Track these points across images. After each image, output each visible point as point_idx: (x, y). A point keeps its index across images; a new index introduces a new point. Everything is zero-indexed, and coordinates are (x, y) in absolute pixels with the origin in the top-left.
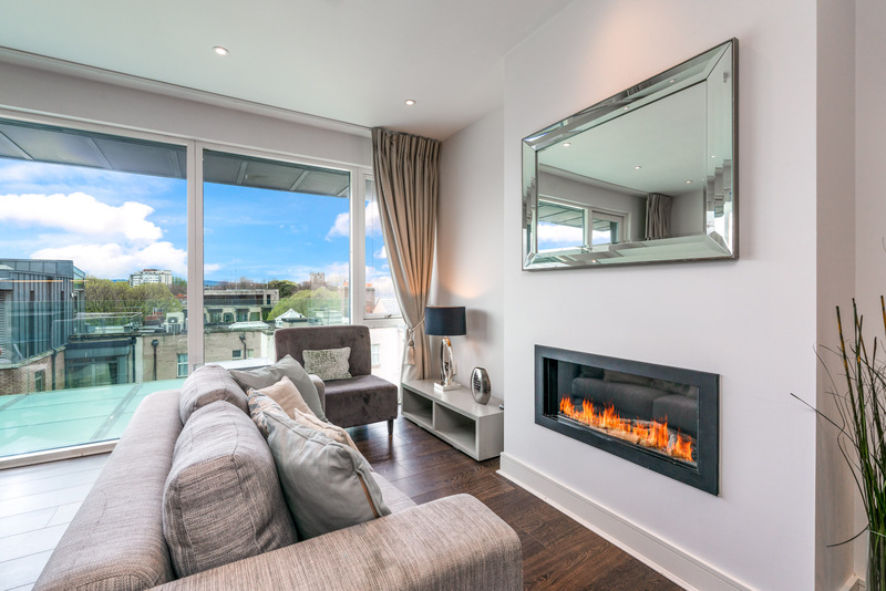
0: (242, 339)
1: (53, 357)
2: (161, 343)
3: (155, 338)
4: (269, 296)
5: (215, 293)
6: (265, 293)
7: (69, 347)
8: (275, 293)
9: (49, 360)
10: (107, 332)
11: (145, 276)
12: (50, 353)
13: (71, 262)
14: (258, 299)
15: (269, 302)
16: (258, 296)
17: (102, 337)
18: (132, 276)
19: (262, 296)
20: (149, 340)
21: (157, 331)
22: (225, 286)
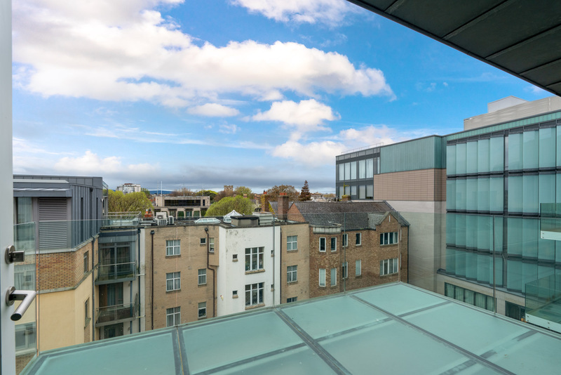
0: (207, 230)
1: (93, 242)
2: (156, 233)
3: (152, 229)
4: (204, 201)
5: (172, 198)
6: (202, 198)
7: (102, 235)
8: (207, 199)
9: (91, 244)
10: (123, 225)
11: (125, 188)
12: (91, 239)
13: (101, 178)
14: (197, 203)
15: (204, 205)
16: (197, 201)
17: (120, 228)
18: (118, 188)
19: (200, 201)
20: (149, 231)
21: (152, 225)
22: (175, 194)
